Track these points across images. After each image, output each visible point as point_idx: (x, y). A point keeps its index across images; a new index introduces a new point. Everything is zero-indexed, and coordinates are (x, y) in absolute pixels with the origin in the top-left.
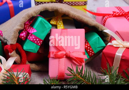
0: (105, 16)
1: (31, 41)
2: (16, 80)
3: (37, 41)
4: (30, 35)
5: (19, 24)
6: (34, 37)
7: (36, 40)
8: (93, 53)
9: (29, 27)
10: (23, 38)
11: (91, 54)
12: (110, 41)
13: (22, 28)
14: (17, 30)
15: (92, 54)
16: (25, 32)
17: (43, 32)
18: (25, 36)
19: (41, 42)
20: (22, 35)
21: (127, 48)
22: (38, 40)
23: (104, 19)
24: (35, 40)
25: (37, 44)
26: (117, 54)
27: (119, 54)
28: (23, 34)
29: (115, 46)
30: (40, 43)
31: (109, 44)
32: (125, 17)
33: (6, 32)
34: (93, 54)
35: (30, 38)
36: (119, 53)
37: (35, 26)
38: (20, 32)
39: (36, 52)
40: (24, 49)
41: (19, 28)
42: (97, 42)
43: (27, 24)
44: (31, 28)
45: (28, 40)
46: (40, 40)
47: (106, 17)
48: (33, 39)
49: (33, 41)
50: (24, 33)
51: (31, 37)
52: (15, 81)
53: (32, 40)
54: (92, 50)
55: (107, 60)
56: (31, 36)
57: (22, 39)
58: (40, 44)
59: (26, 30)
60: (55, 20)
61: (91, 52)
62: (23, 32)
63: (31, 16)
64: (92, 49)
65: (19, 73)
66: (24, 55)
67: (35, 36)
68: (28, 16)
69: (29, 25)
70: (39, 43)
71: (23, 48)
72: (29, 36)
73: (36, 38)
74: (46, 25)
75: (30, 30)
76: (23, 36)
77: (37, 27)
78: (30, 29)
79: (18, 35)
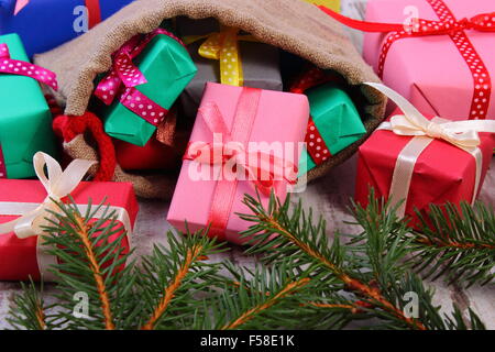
0: (388, 32)
1: (131, 109)
2: (84, 229)
3: (149, 112)
4: (128, 90)
5: (96, 54)
6: (138, 99)
7: (145, 109)
8: (325, 152)
9: (127, 64)
10: (105, 97)
11: (318, 155)
12: (386, 118)
13: (105, 69)
14: (90, 72)
15: (322, 155)
16: (114, 81)
17: (169, 84)
18: (112, 93)
19: (161, 114)
20: (104, 89)
21: (436, 139)
22: (150, 107)
23: (385, 41)
24: (141, 106)
25: (148, 119)
26: (402, 157)
27: (408, 157)
28: (108, 87)
29: (398, 132)
30: (157, 116)
31: (384, 126)
32: (452, 37)
33: (69, 73)
34: (325, 155)
35: (126, 99)
36: (408, 154)
37: (145, 67)
38: (99, 78)
39: (144, 144)
40: (107, 130)
41: (96, 66)
42: (340, 121)
43: (124, 57)
44: (131, 69)
45: (120, 106)
46: (157, 108)
47: (389, 36)
48: (137, 104)
49: (137, 111)
50: (111, 84)
51: (129, 97)
52: (79, 234)
53: (132, 105)
54: (323, 145)
55: (372, 176)
56: (130, 94)
57: (102, 101)
58: (156, 121)
59: (116, 76)
60: (214, 45)
61: (318, 148)
62: (108, 81)
63: (134, 33)
64: (322, 141)
65: (94, 207)
66: (108, 149)
67: (142, 96)
68: (125, 31)
69: (128, 59)
70: (154, 117)
71: (103, 129)
72: (124, 92)
73: (146, 101)
74: (178, 66)
75: (127, 77)
76: (107, 93)
77: (149, 69)
78: (129, 73)
79: (92, 88)
